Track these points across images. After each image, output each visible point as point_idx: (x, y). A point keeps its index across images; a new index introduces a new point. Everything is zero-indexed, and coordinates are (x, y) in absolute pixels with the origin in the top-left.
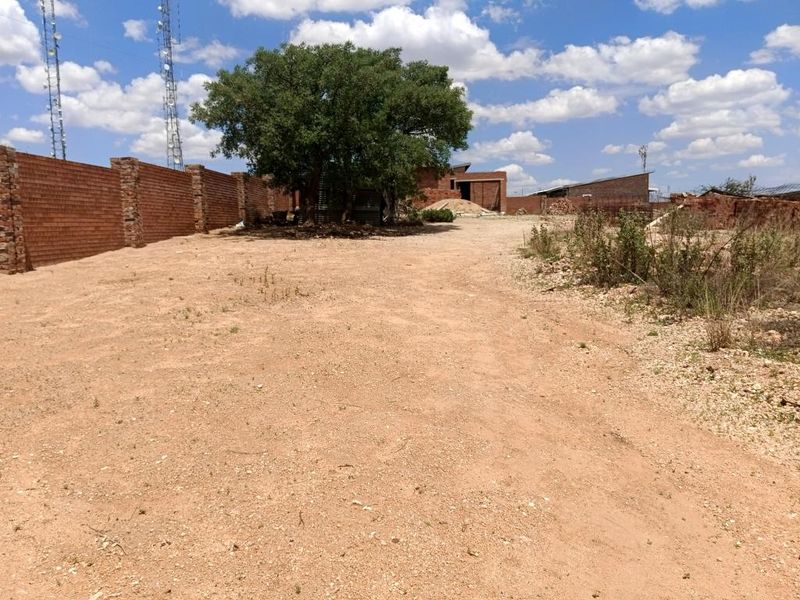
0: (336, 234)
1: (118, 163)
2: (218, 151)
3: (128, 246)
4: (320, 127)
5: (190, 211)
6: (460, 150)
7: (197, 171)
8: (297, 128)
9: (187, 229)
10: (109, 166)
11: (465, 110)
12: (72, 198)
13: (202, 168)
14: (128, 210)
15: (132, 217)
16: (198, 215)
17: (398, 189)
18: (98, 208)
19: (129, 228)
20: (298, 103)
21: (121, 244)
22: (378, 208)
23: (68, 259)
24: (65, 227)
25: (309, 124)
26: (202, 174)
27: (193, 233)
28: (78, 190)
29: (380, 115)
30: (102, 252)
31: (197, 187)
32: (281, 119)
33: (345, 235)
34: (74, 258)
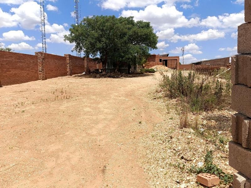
1: (37, 54)
2: (74, 50)
3: (40, 79)
4: (103, 42)
5: (66, 69)
7: (68, 56)
8: (96, 42)
9: (64, 74)
10: (35, 55)
12: (18, 65)
13: (70, 55)
14: (40, 68)
15: (41, 70)
16: (68, 70)
18: (28, 68)
19: (40, 74)
20: (96, 35)
21: (37, 79)
23: (16, 84)
24: (15, 74)
25: (100, 41)
26: (69, 57)
27: (67, 75)
28: (20, 62)
30: (29, 81)
31: (68, 61)
32: (91, 40)
34: (19, 83)
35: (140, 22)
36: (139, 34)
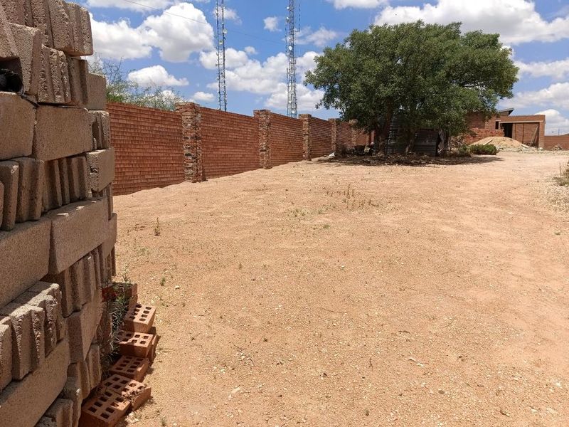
0: (400, 162)
1: (258, 114)
2: (321, 104)
3: (262, 168)
4: (394, 85)
5: (301, 145)
6: (505, 98)
7: (306, 119)
8: (377, 85)
9: (297, 158)
10: (253, 116)
11: (511, 67)
12: (230, 136)
13: (310, 116)
14: (263, 144)
15: (265, 149)
16: (305, 148)
17: (451, 128)
18: (245, 143)
19: (262, 156)
20: (379, 67)
21: (257, 167)
22: (434, 143)
23: (226, 175)
24: (225, 155)
25: (386, 83)
26: (309, 121)
27: (302, 160)
28: (234, 131)
29: (441, 73)
30: (246, 171)
31: (306, 129)
32: (366, 79)
33: (407, 163)
34: (230, 174)
35: (474, 36)
36: (477, 62)
